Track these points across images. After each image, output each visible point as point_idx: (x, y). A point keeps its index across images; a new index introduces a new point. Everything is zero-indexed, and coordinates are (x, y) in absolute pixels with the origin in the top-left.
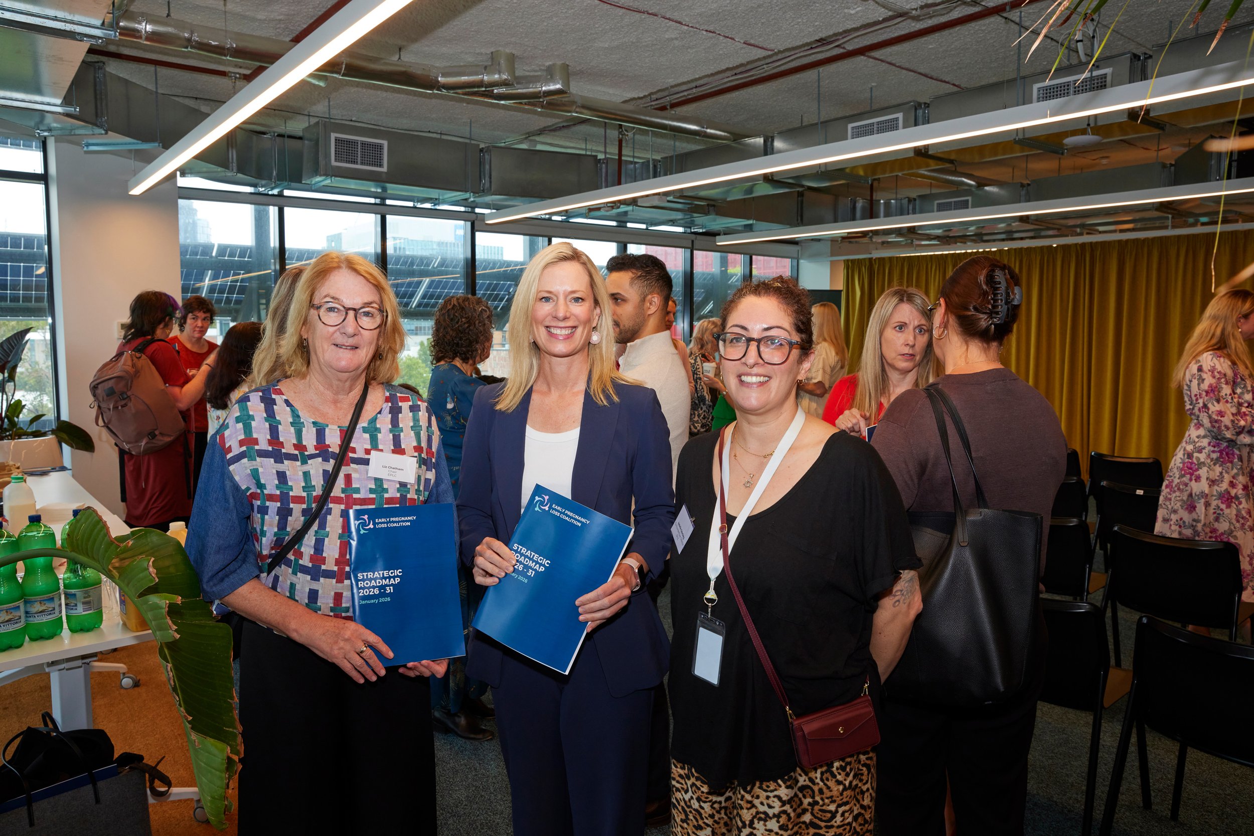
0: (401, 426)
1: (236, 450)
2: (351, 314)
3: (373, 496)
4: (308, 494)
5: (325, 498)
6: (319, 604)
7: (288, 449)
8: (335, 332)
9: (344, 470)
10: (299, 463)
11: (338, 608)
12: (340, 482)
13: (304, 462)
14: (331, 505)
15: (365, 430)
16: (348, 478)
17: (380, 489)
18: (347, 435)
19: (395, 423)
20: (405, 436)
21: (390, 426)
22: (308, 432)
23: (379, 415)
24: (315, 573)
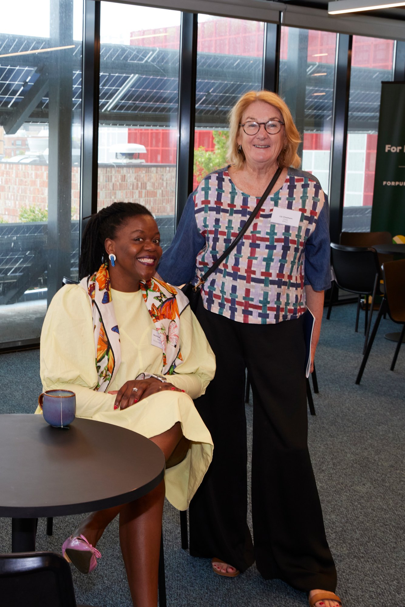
0: (294, 196)
1: (200, 206)
2: (262, 126)
3: (268, 237)
4: (228, 231)
5: (241, 235)
6: (237, 294)
7: (225, 206)
8: (254, 138)
9: (255, 221)
10: (228, 215)
11: (247, 298)
12: (251, 228)
13: (231, 215)
14: (244, 240)
15: (272, 199)
16: (256, 225)
17: (273, 233)
18: (261, 201)
19: (291, 194)
20: (296, 202)
21: (287, 196)
22: (238, 198)
23: (281, 190)
24: (235, 276)
